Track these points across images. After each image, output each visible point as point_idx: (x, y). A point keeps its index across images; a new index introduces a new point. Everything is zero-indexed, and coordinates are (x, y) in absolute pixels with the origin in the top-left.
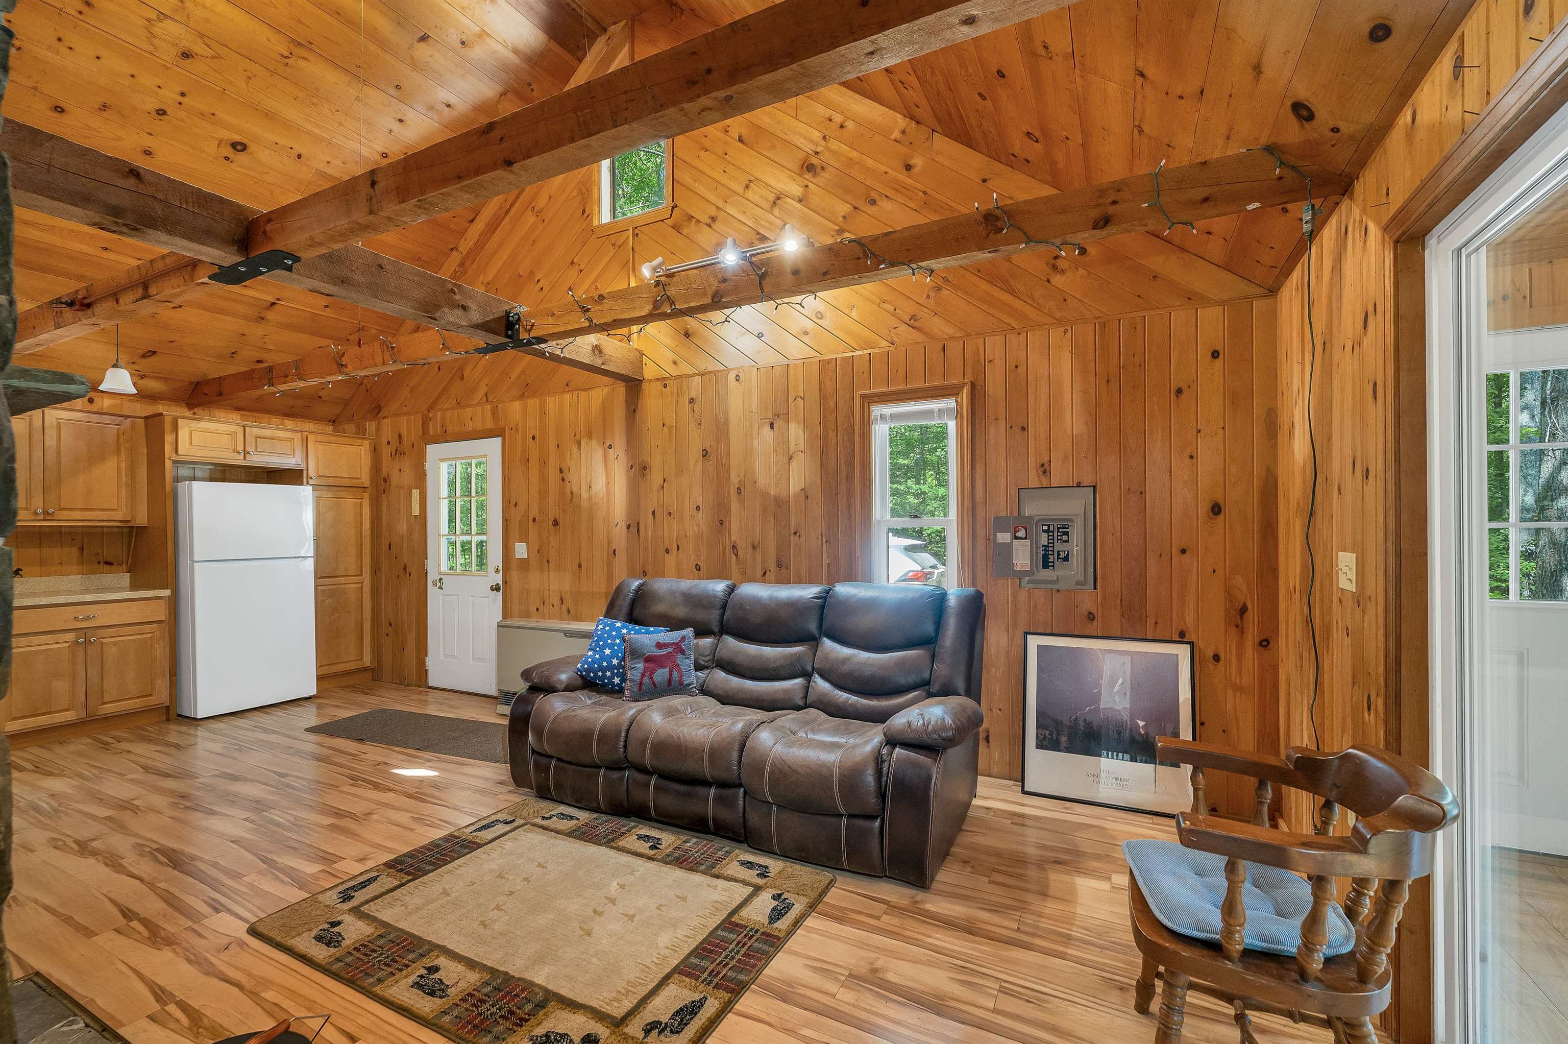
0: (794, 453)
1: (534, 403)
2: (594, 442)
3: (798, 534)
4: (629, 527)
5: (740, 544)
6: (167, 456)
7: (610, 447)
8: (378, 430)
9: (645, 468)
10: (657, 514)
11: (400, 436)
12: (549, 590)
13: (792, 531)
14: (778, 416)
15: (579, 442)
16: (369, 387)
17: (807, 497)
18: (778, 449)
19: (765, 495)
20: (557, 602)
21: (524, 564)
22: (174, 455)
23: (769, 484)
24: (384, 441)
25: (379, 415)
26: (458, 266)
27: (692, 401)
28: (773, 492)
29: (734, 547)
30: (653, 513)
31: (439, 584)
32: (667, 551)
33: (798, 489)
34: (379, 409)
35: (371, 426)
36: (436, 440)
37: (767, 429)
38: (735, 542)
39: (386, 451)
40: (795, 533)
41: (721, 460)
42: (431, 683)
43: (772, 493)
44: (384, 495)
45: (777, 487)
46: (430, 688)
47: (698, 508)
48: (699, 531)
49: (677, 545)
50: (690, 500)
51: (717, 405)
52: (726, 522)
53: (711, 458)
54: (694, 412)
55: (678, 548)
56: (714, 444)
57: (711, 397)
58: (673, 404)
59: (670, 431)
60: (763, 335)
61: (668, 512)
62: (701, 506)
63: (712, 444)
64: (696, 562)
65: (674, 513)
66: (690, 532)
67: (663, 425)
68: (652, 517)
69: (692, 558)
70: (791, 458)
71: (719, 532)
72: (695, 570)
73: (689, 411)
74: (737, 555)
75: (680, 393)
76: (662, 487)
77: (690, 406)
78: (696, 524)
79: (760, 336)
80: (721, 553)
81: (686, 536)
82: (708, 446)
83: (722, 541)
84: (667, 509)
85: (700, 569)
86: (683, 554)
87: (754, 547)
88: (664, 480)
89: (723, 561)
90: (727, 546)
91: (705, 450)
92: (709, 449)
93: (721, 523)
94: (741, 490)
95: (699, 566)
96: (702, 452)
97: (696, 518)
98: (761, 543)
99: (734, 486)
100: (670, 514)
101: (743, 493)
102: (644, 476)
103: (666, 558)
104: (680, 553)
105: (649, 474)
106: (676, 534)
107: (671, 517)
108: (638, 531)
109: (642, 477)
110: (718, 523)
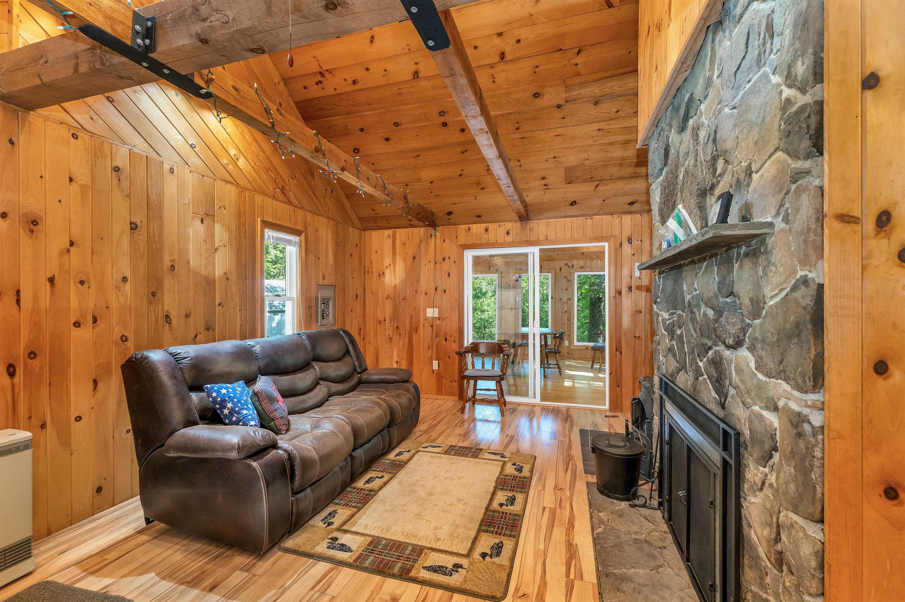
0: (217, 247)
3: (222, 305)
5: (174, 314)
9: (35, 223)
10: (58, 281)
13: (217, 303)
14: (208, 215)
17: (227, 279)
18: (207, 240)
19: (197, 274)
23: (200, 266)
27: (117, 169)
28: (202, 271)
29: (167, 316)
32: (77, 324)
33: (222, 273)
37: (198, 223)
38: (167, 311)
40: (220, 304)
41: (154, 237)
43: (203, 273)
45: (206, 269)
47: (125, 279)
48: (126, 301)
49: (93, 316)
50: (114, 270)
51: (149, 186)
52: (158, 295)
53: (141, 233)
54: (119, 180)
55: (95, 320)
56: (145, 220)
57: (142, 175)
58: (88, 162)
59: (83, 189)
60: (195, 147)
61: (78, 279)
62: (129, 278)
63: (143, 219)
64: (122, 334)
65: (89, 282)
66: (114, 304)
67: (71, 180)
68: (48, 284)
69: (116, 329)
70: (216, 250)
71: (150, 303)
72: (121, 342)
73: (113, 180)
74: (170, 324)
75: (99, 155)
76: (68, 251)
77: (114, 173)
78: (123, 295)
79: (192, 146)
80: (153, 322)
81: (107, 307)
82: (137, 220)
83: (154, 311)
84: (76, 277)
85: (126, 340)
86: (101, 325)
87: (187, 316)
88: (72, 244)
89: (155, 330)
90: (160, 316)
91: (133, 223)
92: (139, 224)
93: (154, 294)
94: (174, 267)
95: (125, 336)
96: (131, 224)
97: (122, 289)
98: (192, 312)
99: (167, 264)
100: (82, 283)
101: (176, 271)
102: (32, 231)
103: (75, 333)
104: (97, 326)
105: (43, 231)
106: (91, 305)
107: (84, 285)
108: (18, 301)
109: (29, 233)
110: (150, 295)
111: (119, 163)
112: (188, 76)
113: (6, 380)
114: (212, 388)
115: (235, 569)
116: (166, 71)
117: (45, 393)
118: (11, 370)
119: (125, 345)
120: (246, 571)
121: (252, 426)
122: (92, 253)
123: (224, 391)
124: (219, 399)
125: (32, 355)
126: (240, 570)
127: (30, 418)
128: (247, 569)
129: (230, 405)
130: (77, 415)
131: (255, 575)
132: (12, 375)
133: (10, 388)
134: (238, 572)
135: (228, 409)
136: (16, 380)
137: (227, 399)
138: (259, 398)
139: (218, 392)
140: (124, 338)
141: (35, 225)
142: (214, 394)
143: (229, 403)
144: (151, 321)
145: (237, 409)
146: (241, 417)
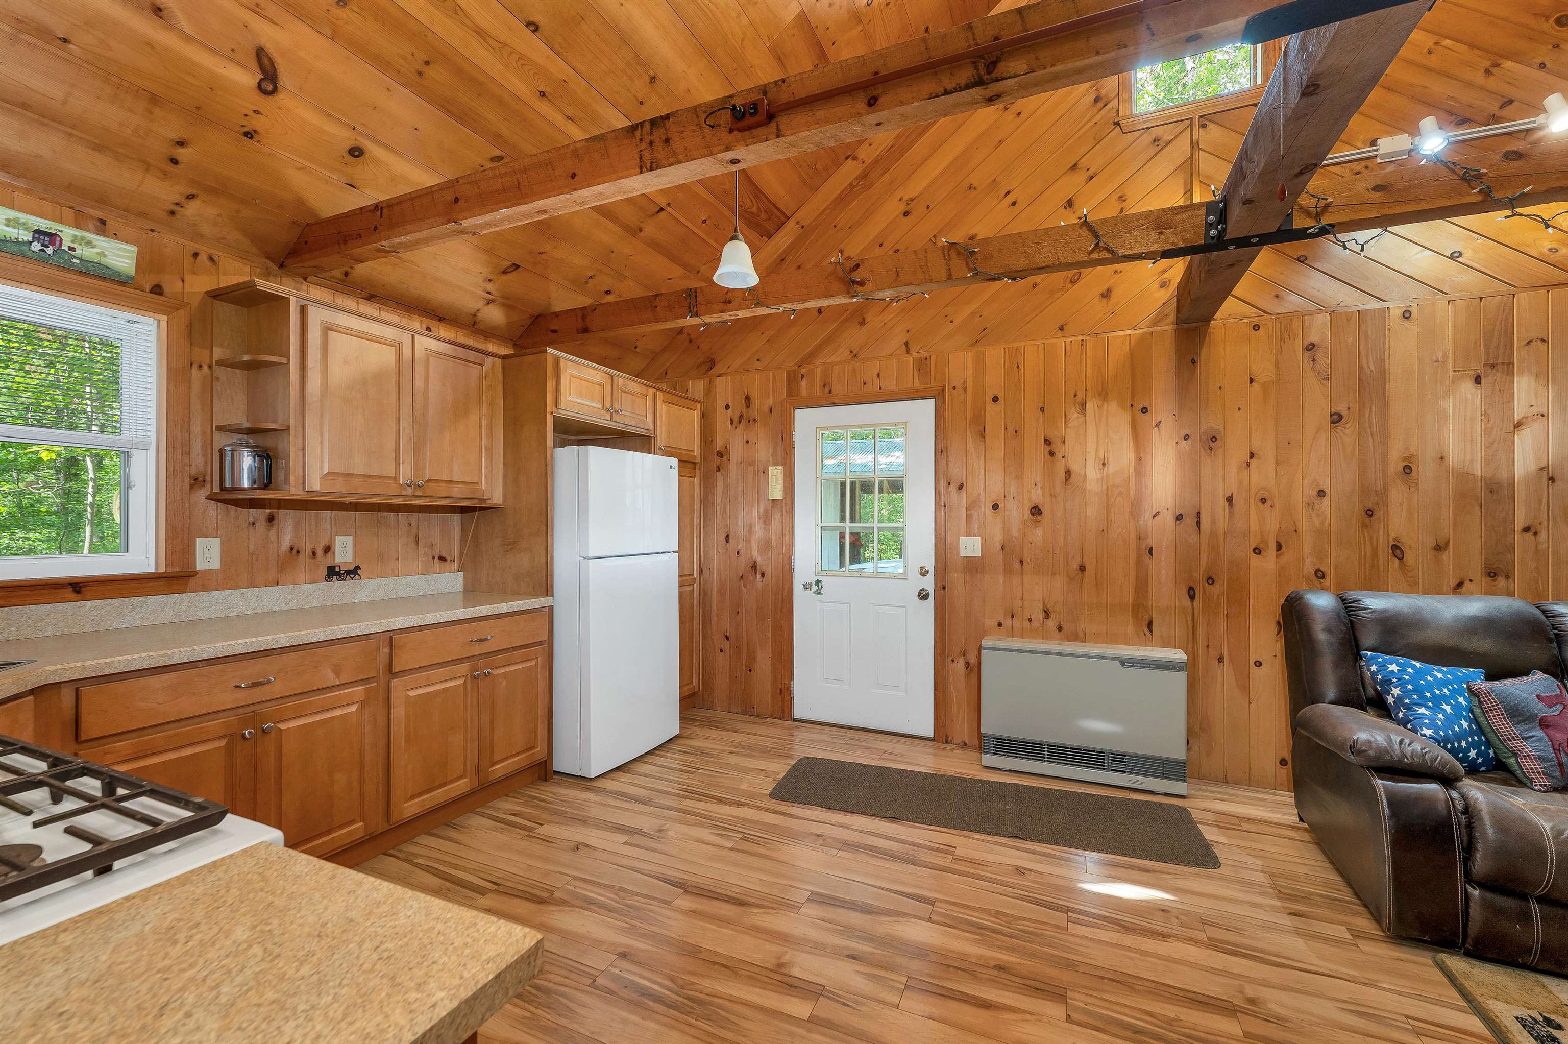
0: (1521, 420)
1: (996, 354)
2: (1113, 406)
3: (1531, 531)
4: (1179, 518)
5: (1409, 544)
6: (549, 410)
7: (1145, 410)
8: (709, 391)
9: (1214, 439)
10: (1237, 501)
11: (748, 399)
12: (1022, 599)
13: (1519, 523)
14: (1492, 366)
15: (1083, 405)
16: (693, 336)
17: (1551, 479)
18: (1490, 412)
19: (1463, 475)
20: (1039, 615)
21: (973, 566)
22: (554, 409)
23: (1473, 460)
24: (720, 405)
25: (712, 372)
26: (856, 178)
27: (1311, 347)
28: (1478, 470)
30: (1230, 500)
31: (814, 588)
32: (1257, 551)
33: (1532, 467)
34: (711, 363)
35: (697, 387)
36: (812, 403)
37: (1467, 384)
38: (1395, 539)
39: (722, 419)
40: (1527, 530)
41: (1371, 428)
42: (797, 714)
43: (1478, 473)
44: (718, 474)
45: (1488, 465)
46: (795, 720)
47: (1321, 493)
48: (1323, 523)
49: (1277, 542)
50: (1305, 482)
51: (1363, 353)
52: (1379, 513)
53: (1349, 425)
54: (1314, 360)
55: (1279, 547)
56: (1355, 407)
57: (1350, 341)
58: (1272, 352)
59: (1266, 388)
60: (1460, 255)
61: (1259, 496)
62: (1328, 491)
63: (1351, 405)
64: (1316, 567)
65: (1272, 500)
66: (1305, 526)
67: (1252, 380)
68: (1227, 504)
69: (1308, 561)
70: (1518, 425)
71: (1364, 526)
72: (1314, 578)
73: (1305, 362)
74: (1401, 559)
75: (1287, 338)
76: (1248, 465)
77: (1307, 354)
78: (1318, 515)
79: (1455, 256)
80: (1368, 555)
81: (1296, 531)
82: (1342, 409)
83: (1371, 538)
84: (1257, 494)
85: (1323, 577)
86: (1289, 555)
87: (1439, 548)
88: (1252, 455)
89: (1372, 566)
90: (1380, 546)
91: (1335, 414)
92: (1344, 413)
93: (1370, 513)
94: (1411, 469)
95: (1322, 572)
96: (1331, 416)
97: (1317, 507)
98: (1451, 541)
99: (1395, 465)
100: (1264, 501)
101: (1414, 473)
102: (1211, 449)
103: (1255, 560)
104: (1282, 554)
105: (1221, 446)
106: (1274, 528)
107: (1266, 504)
108: (1198, 523)
109: (1209, 451)
110: (1364, 513)
111: (1314, 338)
112: (1283, 228)
113: (1186, 602)
114: (1372, 658)
115: (1342, 923)
116: (1254, 241)
117: (1222, 623)
118: (1192, 593)
119: (1321, 583)
120: (1352, 935)
121: (1425, 735)
122: (1276, 463)
123: (1394, 668)
124: (1379, 677)
125: (1211, 580)
126: (1348, 929)
127: (1208, 646)
128: (1357, 935)
129: (1396, 691)
130: (1257, 659)
131: (1357, 946)
132: (1192, 598)
133: (1190, 610)
134: (1343, 928)
135: (1393, 697)
136: (1196, 604)
137: (1394, 680)
138: (1480, 702)
139: (1383, 666)
140: (1320, 574)
141: (1213, 442)
142: (1374, 668)
143: (1396, 687)
144: (1365, 554)
145: (1407, 701)
146: (1411, 715)
